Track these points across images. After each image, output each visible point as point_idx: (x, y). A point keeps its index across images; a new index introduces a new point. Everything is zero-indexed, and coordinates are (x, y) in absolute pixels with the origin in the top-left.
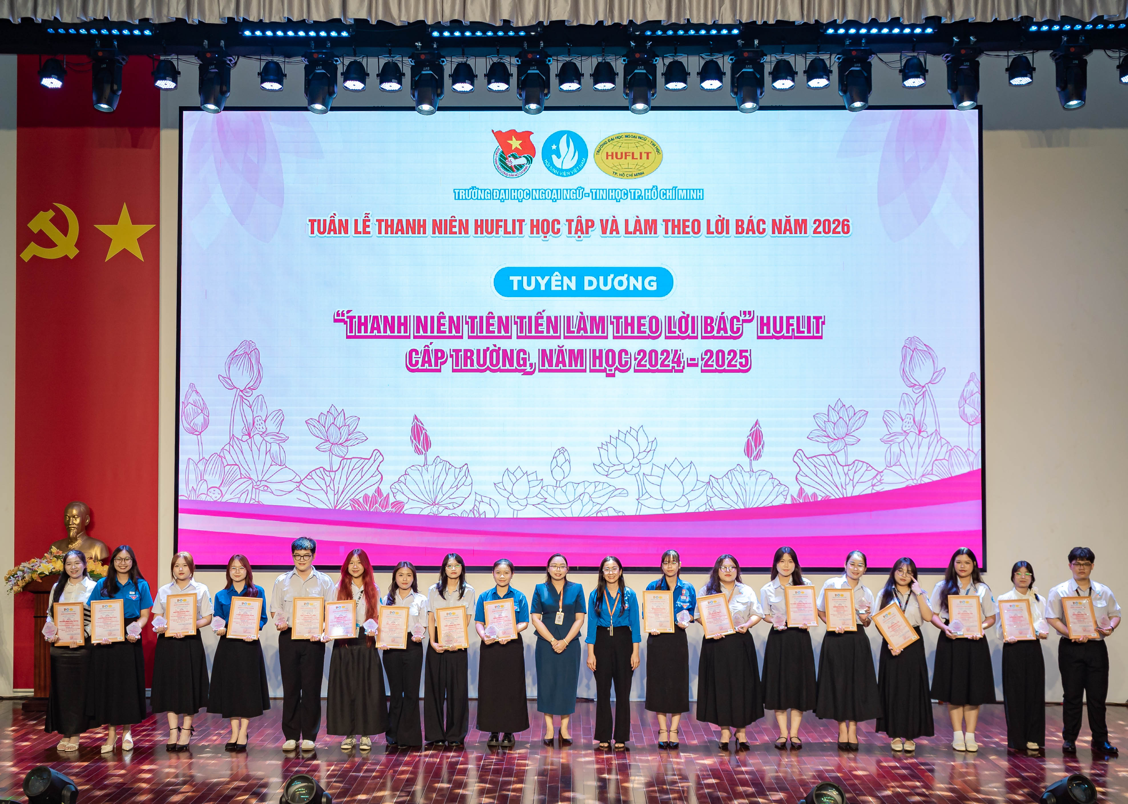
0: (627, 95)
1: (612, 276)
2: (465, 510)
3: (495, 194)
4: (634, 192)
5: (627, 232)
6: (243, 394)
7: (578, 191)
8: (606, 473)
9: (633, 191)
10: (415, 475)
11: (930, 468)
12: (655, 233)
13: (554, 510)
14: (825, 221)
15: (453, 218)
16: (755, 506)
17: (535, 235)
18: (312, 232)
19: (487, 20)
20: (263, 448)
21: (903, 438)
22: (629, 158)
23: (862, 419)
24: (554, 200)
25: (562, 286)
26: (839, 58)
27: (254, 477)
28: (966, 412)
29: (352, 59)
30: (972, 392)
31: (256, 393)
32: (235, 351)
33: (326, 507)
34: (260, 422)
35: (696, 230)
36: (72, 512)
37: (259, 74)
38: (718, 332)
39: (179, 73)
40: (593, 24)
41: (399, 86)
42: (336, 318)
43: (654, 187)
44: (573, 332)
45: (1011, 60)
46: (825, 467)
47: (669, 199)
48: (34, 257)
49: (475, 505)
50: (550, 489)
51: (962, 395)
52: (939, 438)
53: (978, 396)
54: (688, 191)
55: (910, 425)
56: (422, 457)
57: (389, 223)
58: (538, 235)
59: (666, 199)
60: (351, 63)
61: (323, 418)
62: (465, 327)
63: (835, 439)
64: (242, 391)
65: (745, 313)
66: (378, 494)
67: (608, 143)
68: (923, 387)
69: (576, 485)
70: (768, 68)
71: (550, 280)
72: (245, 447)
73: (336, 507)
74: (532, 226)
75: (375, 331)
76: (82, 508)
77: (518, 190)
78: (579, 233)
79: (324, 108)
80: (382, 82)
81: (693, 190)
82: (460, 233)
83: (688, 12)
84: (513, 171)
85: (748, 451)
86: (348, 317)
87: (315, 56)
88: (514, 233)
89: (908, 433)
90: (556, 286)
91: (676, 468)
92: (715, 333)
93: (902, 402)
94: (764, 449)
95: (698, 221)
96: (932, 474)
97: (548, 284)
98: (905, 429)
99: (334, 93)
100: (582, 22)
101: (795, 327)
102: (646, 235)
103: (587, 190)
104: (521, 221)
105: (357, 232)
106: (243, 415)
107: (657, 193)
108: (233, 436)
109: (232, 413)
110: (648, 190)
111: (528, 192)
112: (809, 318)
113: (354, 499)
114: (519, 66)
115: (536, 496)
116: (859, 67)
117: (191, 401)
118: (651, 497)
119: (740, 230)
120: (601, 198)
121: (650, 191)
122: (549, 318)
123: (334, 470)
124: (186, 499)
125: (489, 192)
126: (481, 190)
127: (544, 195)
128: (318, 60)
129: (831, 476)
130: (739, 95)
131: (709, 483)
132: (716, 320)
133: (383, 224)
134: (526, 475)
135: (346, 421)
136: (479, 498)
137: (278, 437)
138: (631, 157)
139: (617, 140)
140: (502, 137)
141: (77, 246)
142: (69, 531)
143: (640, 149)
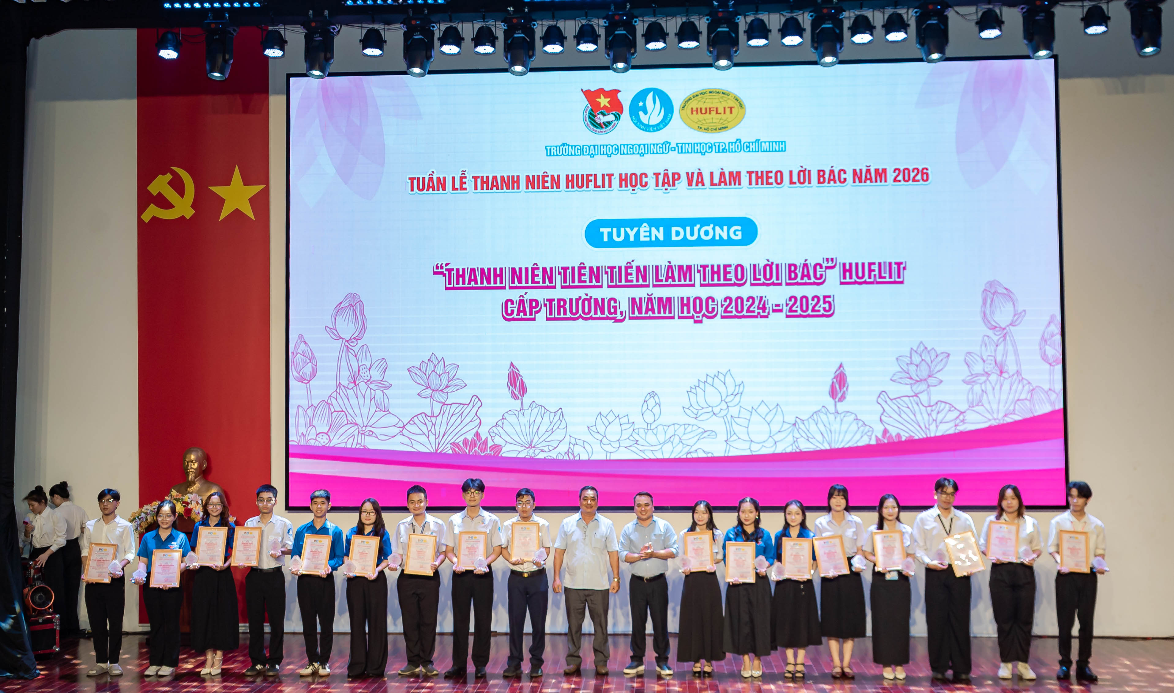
0: (711, 52)
1: (698, 226)
2: (559, 453)
3: (585, 150)
4: (719, 146)
5: (712, 184)
6: (348, 345)
7: (664, 145)
8: (695, 416)
9: (717, 145)
10: (512, 419)
11: (1012, 408)
12: (740, 184)
13: (646, 452)
14: (904, 170)
15: (545, 174)
16: (841, 447)
17: (624, 188)
18: (412, 190)
20: (368, 395)
21: (985, 378)
22: (713, 113)
23: (944, 360)
24: (642, 155)
25: (650, 236)
26: (916, 12)
27: (359, 421)
28: (1047, 353)
29: (448, 25)
30: (1053, 333)
31: (360, 343)
32: (341, 303)
33: (428, 451)
34: (364, 371)
35: (779, 181)
36: (190, 457)
37: (361, 41)
38: (802, 279)
39: (286, 42)
41: (492, 49)
42: (435, 270)
43: (737, 140)
44: (662, 281)
45: (1086, 10)
46: (908, 407)
47: (752, 151)
48: (154, 218)
49: (569, 448)
50: (642, 431)
51: (1043, 336)
52: (1020, 378)
53: (1059, 338)
54: (771, 143)
55: (992, 366)
56: (519, 401)
57: (485, 180)
58: (626, 189)
59: (749, 151)
60: (447, 28)
61: (424, 365)
62: (558, 277)
63: (918, 381)
64: (347, 341)
65: (827, 260)
66: (477, 439)
67: (693, 99)
68: (1004, 329)
69: (666, 428)
70: (847, 24)
71: (638, 231)
72: (351, 394)
73: (437, 450)
74: (621, 180)
75: (473, 283)
76: (200, 453)
77: (607, 146)
78: (666, 185)
79: (422, 71)
80: (476, 46)
81: (776, 143)
82: (552, 188)
84: (602, 128)
85: (833, 393)
86: (446, 270)
87: (413, 22)
88: (604, 186)
89: (990, 375)
90: (645, 236)
91: (763, 410)
92: (799, 280)
93: (983, 344)
94: (849, 391)
95: (780, 172)
96: (1014, 414)
97: (637, 235)
98: (986, 370)
99: (431, 57)
101: (877, 273)
102: (731, 187)
103: (673, 145)
104: (610, 176)
105: (454, 189)
106: (349, 364)
107: (741, 146)
108: (340, 383)
109: (339, 360)
110: (732, 143)
111: (617, 148)
112: (890, 264)
113: (454, 443)
114: (606, 28)
115: (628, 438)
116: (935, 20)
117: (300, 351)
118: (739, 438)
119: (822, 180)
120: (687, 152)
121: (734, 144)
122: (638, 268)
123: (435, 415)
124: (296, 444)
125: (579, 148)
126: (572, 146)
127: (631, 150)
128: (416, 26)
129: (915, 416)
130: (819, 50)
131: (795, 424)
132: (800, 267)
133: (479, 180)
134: (618, 418)
135: (446, 368)
136: (573, 441)
137: (381, 384)
138: (715, 112)
139: (702, 96)
140: (591, 96)
141: (192, 206)
142: (187, 474)
143: (724, 104)
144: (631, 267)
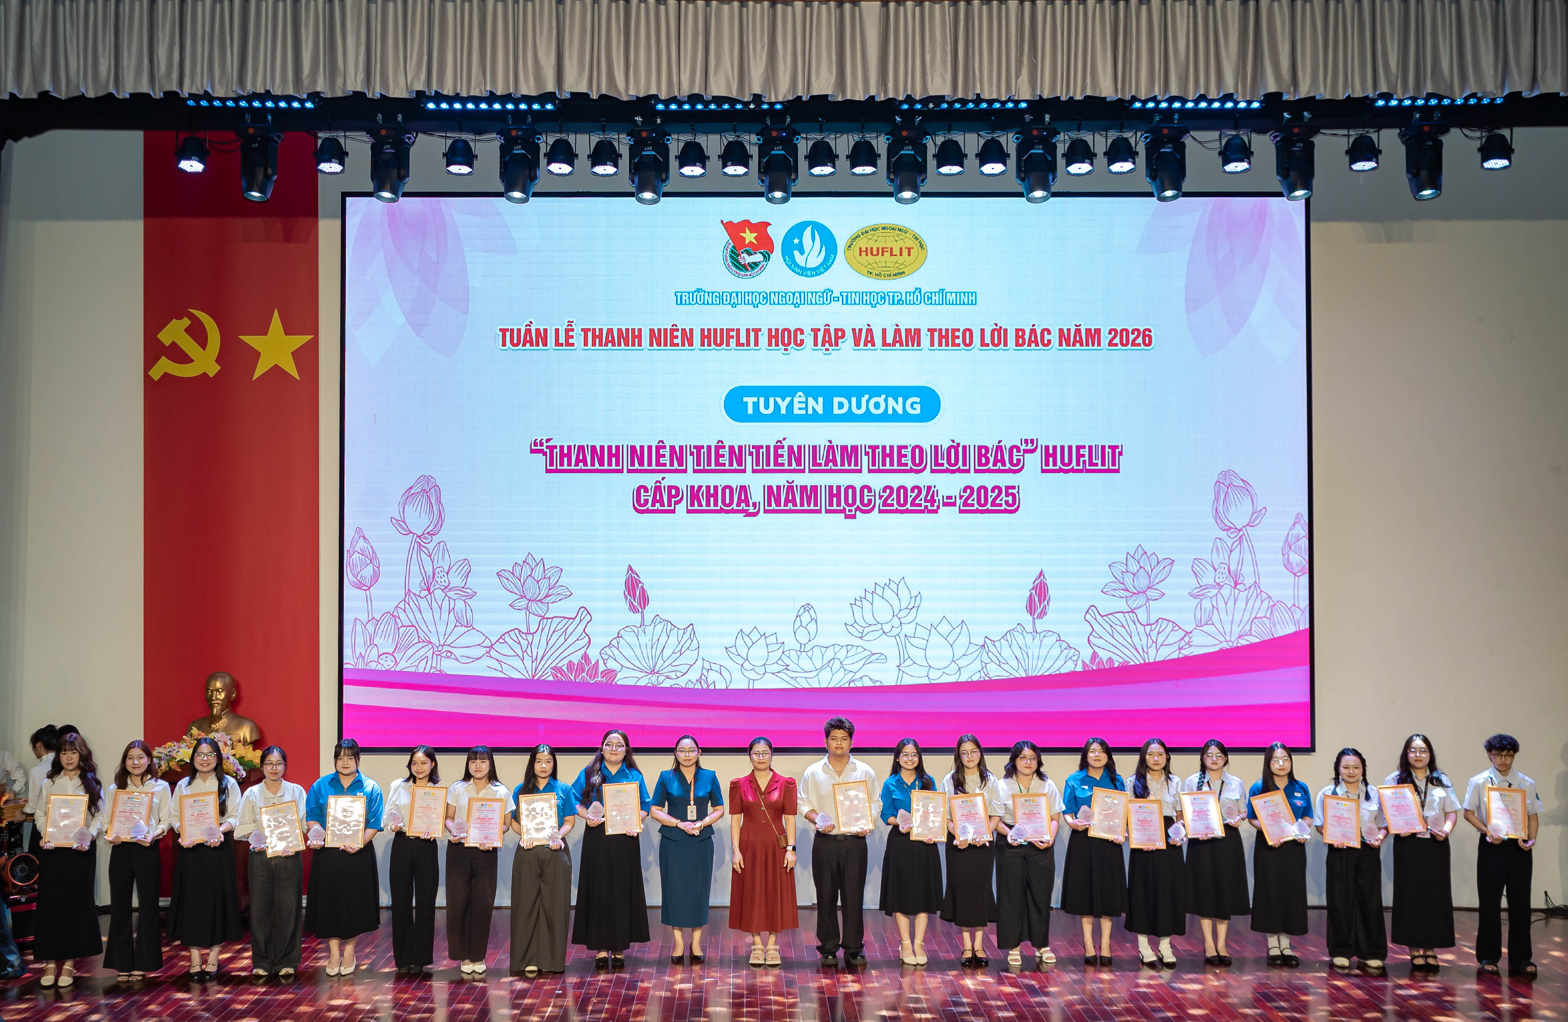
0: (891, 179)
1: (867, 397)
2: (689, 680)
3: (725, 298)
4: (893, 296)
5: (885, 343)
6: (420, 541)
7: (825, 294)
8: (860, 635)
9: (891, 294)
10: (630, 638)
11: (1248, 628)
12: (919, 345)
13: (797, 679)
14: (1122, 330)
15: (674, 327)
16: (1039, 674)
17: (773, 347)
18: (504, 344)
19: (734, 94)
20: (445, 605)
21: (1216, 591)
22: (887, 254)
23: (1166, 569)
24: (797, 305)
25: (806, 409)
26: (1146, 137)
27: (434, 640)
28: (1290, 561)
29: (558, 136)
30: (1298, 536)
31: (437, 539)
32: (411, 488)
33: (522, 676)
34: (441, 574)
35: (968, 341)
36: (215, 685)
37: (444, 155)
38: (995, 464)
39: (347, 154)
40: (862, 100)
41: (615, 170)
42: (533, 447)
43: (917, 289)
44: (820, 465)
45: (1351, 140)
46: (1123, 626)
47: (935, 304)
48: (166, 375)
49: (702, 674)
50: (793, 654)
51: (1287, 540)
52: (1259, 591)
53: (1305, 542)
54: (958, 294)
55: (1224, 576)
56: (639, 616)
57: (597, 333)
58: (777, 348)
59: (931, 303)
60: (556, 141)
61: (518, 569)
62: (690, 458)
63: (1135, 594)
64: (419, 537)
65: (1026, 441)
66: (585, 662)
67: (862, 236)
68: (1240, 530)
69: (823, 650)
70: (1060, 150)
71: (792, 401)
72: (424, 604)
73: (534, 675)
74: (770, 336)
75: (581, 464)
76: (227, 680)
77: (753, 293)
78: (827, 345)
79: (524, 196)
80: (593, 166)
81: (964, 293)
82: (684, 345)
83: (978, 85)
84: (747, 270)
85: (1031, 608)
86: (547, 447)
87: (514, 133)
88: (748, 344)
89: (1222, 586)
90: (799, 409)
91: (944, 628)
92: (990, 466)
93: (1215, 549)
94: (1050, 605)
95: (969, 330)
96: (1251, 635)
97: (790, 406)
98: (1218, 581)
99: (535, 177)
100: (849, 98)
101: (1087, 458)
102: (907, 348)
103: (836, 294)
104: (757, 331)
105: (559, 343)
106: (421, 565)
107: (920, 297)
108: (409, 590)
109: (408, 562)
110: (910, 293)
111: (765, 296)
112: (1103, 447)
113: (555, 667)
114: (760, 146)
115: (776, 662)
116: (1170, 148)
117: (357, 549)
118: (914, 663)
119: (1020, 342)
120: (853, 302)
121: (912, 294)
122: (791, 448)
123: (531, 632)
124: (353, 667)
125: (718, 295)
126: (708, 293)
127: (784, 299)
128: (517, 138)
129: (1131, 637)
130: (1026, 182)
131: (984, 646)
132: (992, 450)
133: (590, 334)
134: (763, 637)
135: (546, 572)
136: (707, 665)
137: (463, 591)
138: (889, 253)
139: (873, 232)
140: (733, 229)
141: (217, 361)
142: (211, 707)
143: (901, 244)
144: (783, 447)
